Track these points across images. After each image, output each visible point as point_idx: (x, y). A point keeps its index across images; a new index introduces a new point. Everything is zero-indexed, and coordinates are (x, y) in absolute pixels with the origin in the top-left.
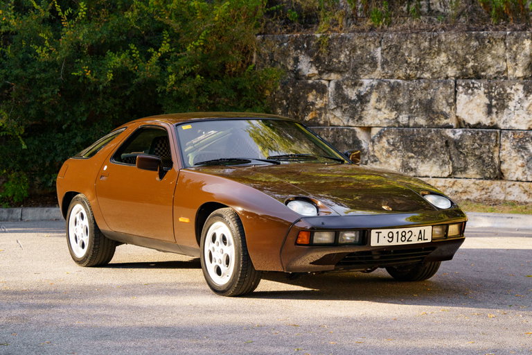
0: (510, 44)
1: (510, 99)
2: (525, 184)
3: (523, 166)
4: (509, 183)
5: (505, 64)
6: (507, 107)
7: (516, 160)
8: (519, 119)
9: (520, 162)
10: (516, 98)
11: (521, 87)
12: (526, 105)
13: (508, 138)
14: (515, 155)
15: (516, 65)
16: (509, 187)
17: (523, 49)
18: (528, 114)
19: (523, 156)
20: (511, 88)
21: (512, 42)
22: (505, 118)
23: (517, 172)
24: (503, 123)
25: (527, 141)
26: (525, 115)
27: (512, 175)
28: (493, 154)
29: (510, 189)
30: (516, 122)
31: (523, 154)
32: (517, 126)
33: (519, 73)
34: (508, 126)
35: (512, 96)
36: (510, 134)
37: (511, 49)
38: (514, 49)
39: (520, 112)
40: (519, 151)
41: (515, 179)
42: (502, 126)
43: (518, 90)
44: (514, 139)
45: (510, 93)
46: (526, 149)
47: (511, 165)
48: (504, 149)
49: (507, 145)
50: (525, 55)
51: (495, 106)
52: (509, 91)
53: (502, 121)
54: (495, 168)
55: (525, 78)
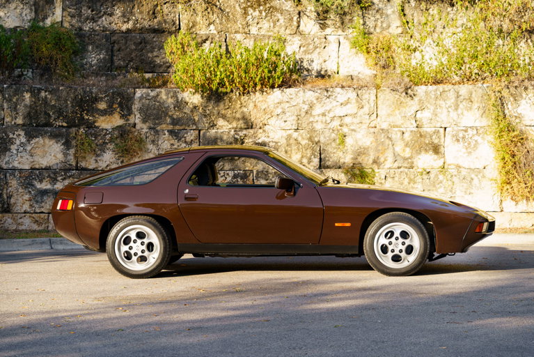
0: (9, 95)
1: (12, 143)
2: (33, 215)
3: (30, 200)
4: (19, 216)
5: (2, 112)
6: (10, 149)
7: (22, 195)
8: (24, 160)
9: (27, 197)
10: (18, 142)
11: (22, 133)
12: (29, 148)
13: (15, 176)
14: (22, 191)
16: (21, 218)
17: (24, 100)
18: (31, 156)
19: (30, 192)
20: (14, 134)
21: (12, 94)
22: (7, 159)
23: (24, 206)
24: (6, 164)
25: (33, 179)
26: (28, 157)
27: (19, 208)
28: (2, 190)
29: (22, 220)
30: (19, 163)
31: (30, 190)
32: (20, 167)
33: (20, 121)
34: (11, 166)
35: (14, 140)
36: (17, 173)
37: (11, 100)
38: (14, 100)
39: (24, 154)
40: (26, 187)
41: (23, 211)
42: (5, 166)
43: (20, 135)
44: (20, 177)
46: (33, 185)
47: (17, 200)
48: (11, 186)
49: (14, 183)
50: (26, 106)
52: (11, 136)
53: (4, 162)
54: (4, 202)
55: (23, 125)
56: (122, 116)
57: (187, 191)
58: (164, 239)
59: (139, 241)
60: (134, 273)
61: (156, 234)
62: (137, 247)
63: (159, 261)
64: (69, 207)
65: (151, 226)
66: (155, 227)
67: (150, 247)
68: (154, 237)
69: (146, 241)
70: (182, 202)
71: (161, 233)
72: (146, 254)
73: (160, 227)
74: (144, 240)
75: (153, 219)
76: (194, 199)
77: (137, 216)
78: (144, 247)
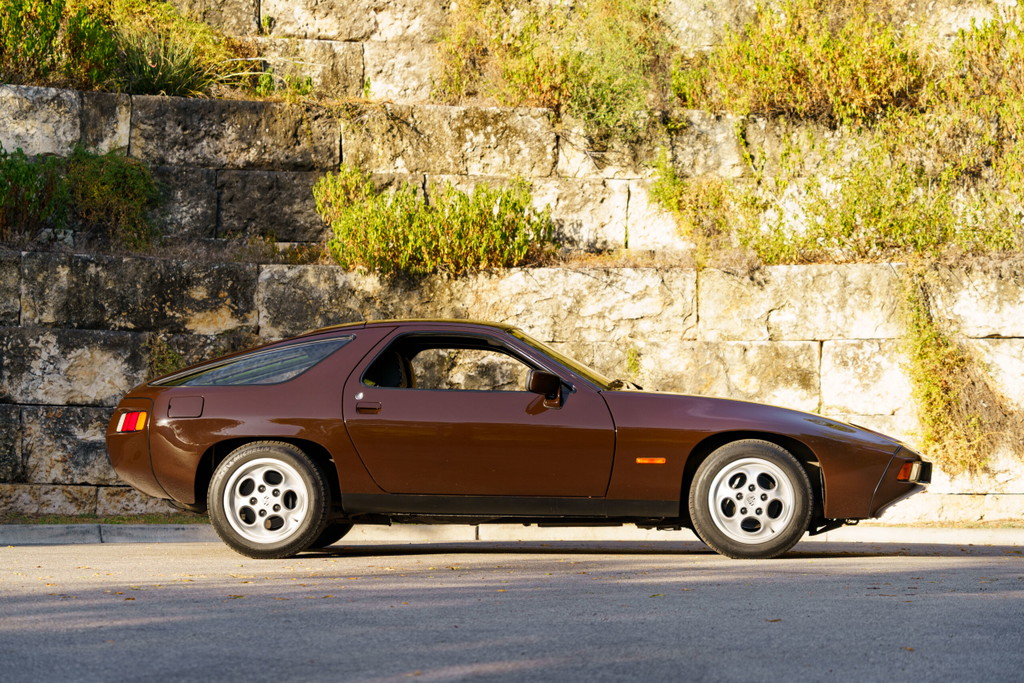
0: (31, 270)
1: (34, 357)
2: (70, 488)
3: (64, 461)
4: (44, 489)
5: (18, 301)
6: (30, 367)
7: (50, 452)
8: (55, 387)
9: (58, 455)
10: (44, 355)
11: (53, 339)
12: (64, 366)
13: (37, 417)
14: (51, 443)
15: (44, 303)
16: (46, 493)
17: (57, 280)
18: (69, 380)
19: (64, 446)
20: (37, 340)
21: (35, 268)
22: (24, 385)
23: (53, 471)
24: (21, 394)
25: (71, 422)
26: (62, 382)
27: (43, 474)
28: (14, 441)
29: (48, 496)
30: (46, 393)
31: (65, 442)
32: (48, 400)
33: (48, 317)
34: (30, 399)
35: (37, 351)
36: (41, 411)
37: (34, 279)
38: (40, 279)
39: (54, 377)
40: (57, 437)
41: (50, 480)
42: (19, 399)
43: (48, 342)
44: (47, 418)
45: (35, 348)
46: (70, 434)
47: (41, 459)
48: (30, 435)
49: (35, 429)
50: (60, 290)
51: (7, 367)
52: (32, 343)
53: (19, 391)
54: (17, 464)
55: (55, 325)
56: (236, 314)
57: (361, 396)
58: (315, 484)
59: (269, 489)
60: (259, 548)
61: (302, 475)
62: (266, 500)
63: (306, 526)
64: (140, 426)
65: (292, 459)
66: (299, 462)
67: (290, 499)
68: (296, 481)
69: (282, 488)
70: (351, 416)
71: (310, 473)
72: (282, 512)
73: (309, 462)
74: (278, 487)
75: (296, 448)
76: (372, 410)
77: (265, 442)
78: (279, 500)
